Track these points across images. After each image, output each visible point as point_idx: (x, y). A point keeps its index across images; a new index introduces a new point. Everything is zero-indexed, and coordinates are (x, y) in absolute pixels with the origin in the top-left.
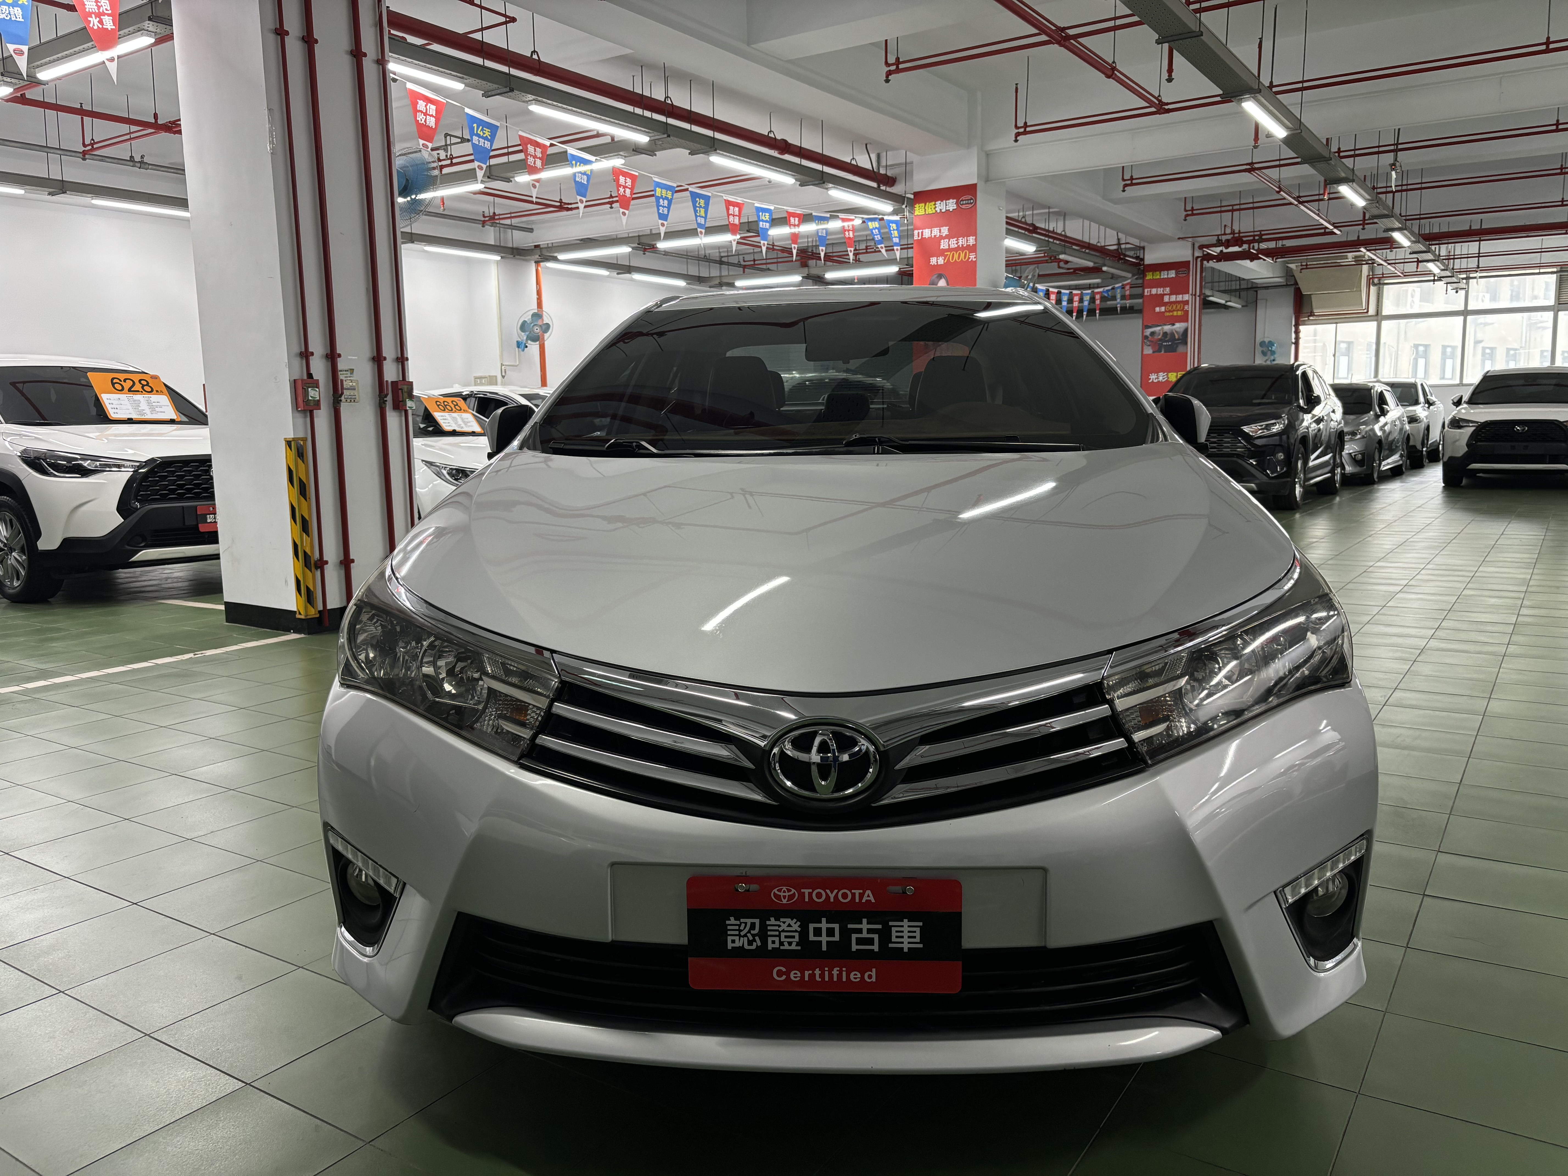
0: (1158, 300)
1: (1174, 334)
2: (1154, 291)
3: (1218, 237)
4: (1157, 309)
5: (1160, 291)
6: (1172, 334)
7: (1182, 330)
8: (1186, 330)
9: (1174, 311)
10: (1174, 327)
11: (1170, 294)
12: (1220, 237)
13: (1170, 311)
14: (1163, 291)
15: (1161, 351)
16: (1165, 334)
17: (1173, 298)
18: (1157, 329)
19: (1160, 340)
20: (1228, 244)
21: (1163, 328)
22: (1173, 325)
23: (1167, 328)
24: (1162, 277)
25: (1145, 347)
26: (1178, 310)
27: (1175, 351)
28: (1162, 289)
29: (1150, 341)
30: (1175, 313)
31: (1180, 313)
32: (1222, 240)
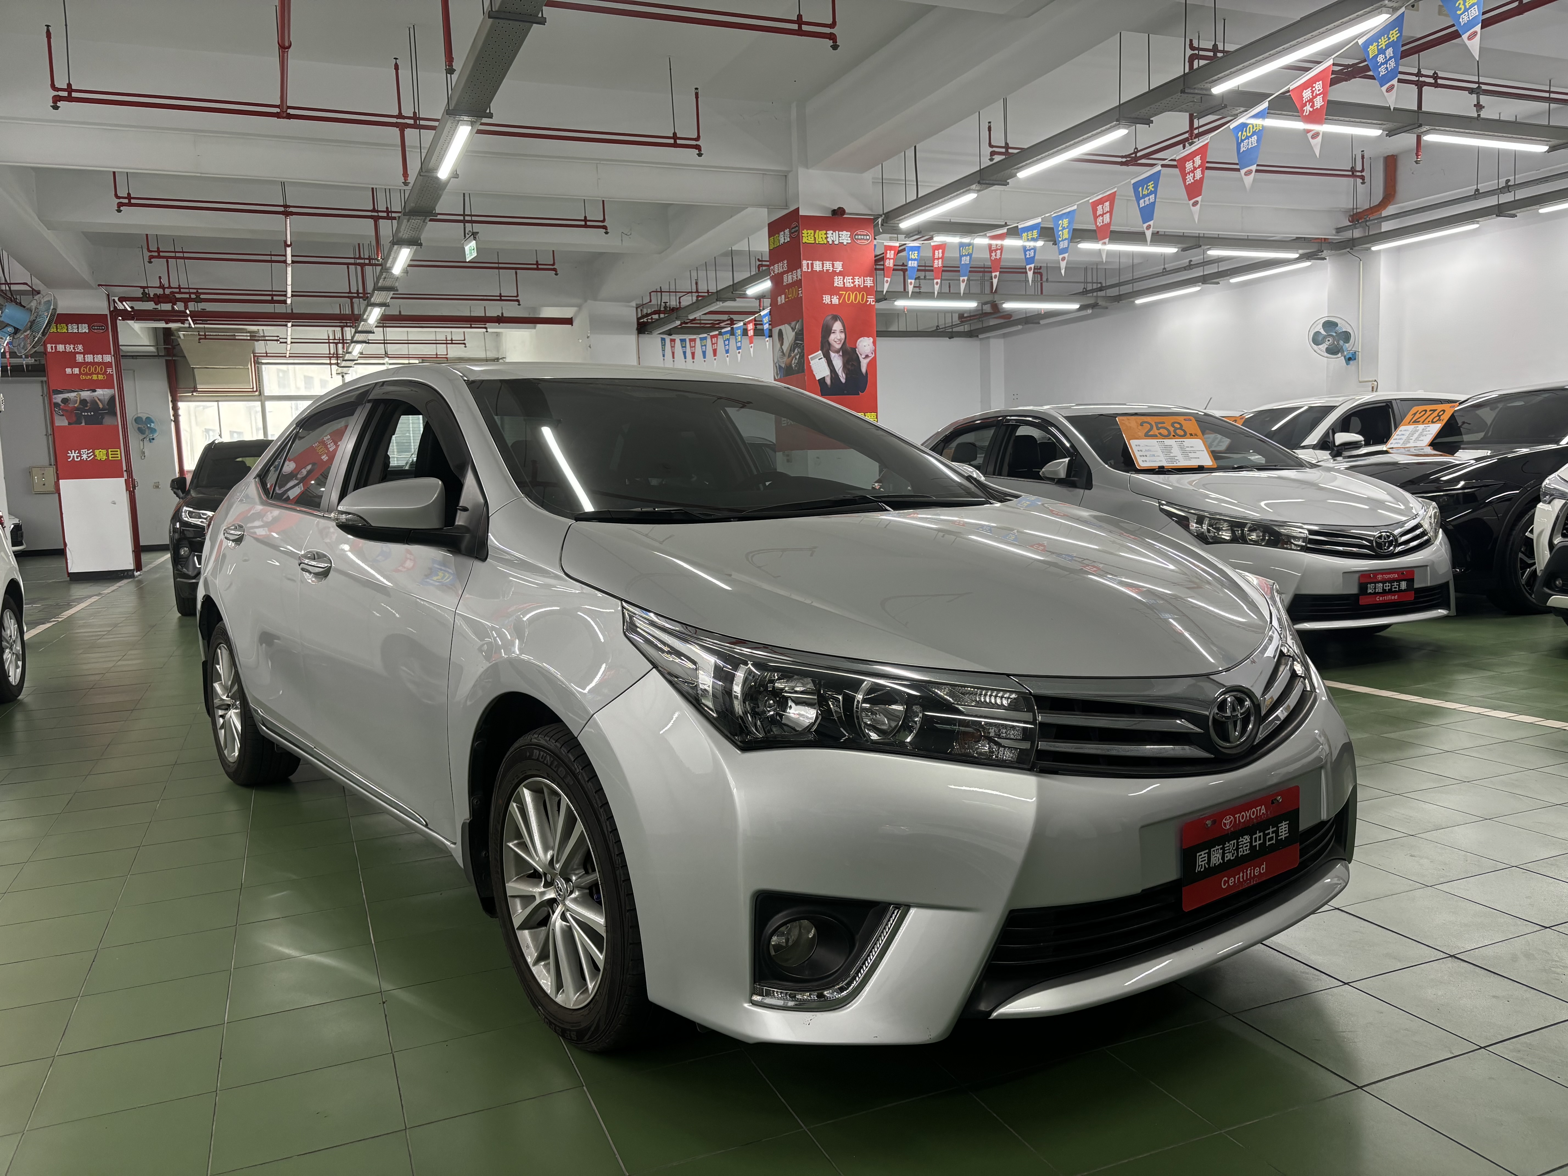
0: (69, 359)
1: (97, 403)
2: (61, 348)
3: (144, 290)
4: (68, 371)
5: (70, 348)
6: (94, 402)
7: (107, 398)
8: (113, 398)
9: (93, 373)
10: (96, 393)
11: (84, 354)
12: (146, 290)
13: (86, 374)
14: (74, 348)
15: (81, 423)
16: (84, 402)
17: (89, 358)
18: (72, 395)
19: (77, 409)
20: (158, 299)
21: (80, 395)
22: (94, 391)
23: (86, 394)
24: (70, 331)
25: (56, 417)
26: (98, 374)
27: (101, 423)
28: (72, 346)
29: (63, 410)
30: (95, 377)
31: (101, 377)
32: (149, 294)
